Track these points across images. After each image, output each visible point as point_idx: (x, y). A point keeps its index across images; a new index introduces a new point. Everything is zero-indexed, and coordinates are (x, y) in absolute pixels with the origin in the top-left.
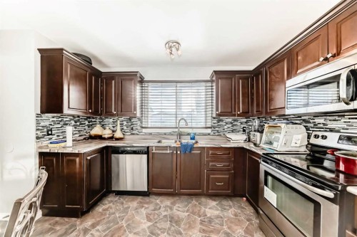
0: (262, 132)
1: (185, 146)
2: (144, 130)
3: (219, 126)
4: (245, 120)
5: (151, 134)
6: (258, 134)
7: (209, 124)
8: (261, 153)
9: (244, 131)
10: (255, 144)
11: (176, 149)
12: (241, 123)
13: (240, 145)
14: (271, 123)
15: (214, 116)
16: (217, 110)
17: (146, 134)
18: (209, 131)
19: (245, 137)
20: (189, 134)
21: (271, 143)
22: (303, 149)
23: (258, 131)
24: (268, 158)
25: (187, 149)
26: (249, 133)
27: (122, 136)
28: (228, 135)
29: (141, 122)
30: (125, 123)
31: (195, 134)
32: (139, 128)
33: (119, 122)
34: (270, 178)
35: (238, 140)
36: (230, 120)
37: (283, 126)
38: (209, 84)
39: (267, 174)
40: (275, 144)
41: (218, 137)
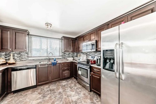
0: (77, 57)
1: (53, 63)
2: (29, 58)
3: (64, 55)
4: (72, 53)
5: (34, 60)
6: (76, 57)
7: (61, 55)
8: (77, 62)
9: (72, 57)
10: (76, 60)
11: (50, 64)
12: (71, 54)
13: (72, 61)
14: (80, 54)
15: (63, 52)
16: (64, 50)
17: (31, 60)
18: (61, 57)
19: (73, 59)
20: (53, 59)
21: (79, 60)
22: (86, 60)
23: (76, 56)
24: (79, 63)
25: (54, 64)
26: (74, 58)
27: (14, 62)
28: (67, 58)
29: (28, 55)
30: (16, 55)
31: (55, 59)
32: (26, 57)
33: (12, 55)
34: (80, 68)
35: (70, 59)
36: (68, 53)
37: (82, 55)
38: (61, 40)
39: (79, 67)
40: (80, 60)
41: (64, 59)
